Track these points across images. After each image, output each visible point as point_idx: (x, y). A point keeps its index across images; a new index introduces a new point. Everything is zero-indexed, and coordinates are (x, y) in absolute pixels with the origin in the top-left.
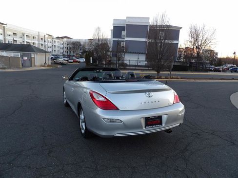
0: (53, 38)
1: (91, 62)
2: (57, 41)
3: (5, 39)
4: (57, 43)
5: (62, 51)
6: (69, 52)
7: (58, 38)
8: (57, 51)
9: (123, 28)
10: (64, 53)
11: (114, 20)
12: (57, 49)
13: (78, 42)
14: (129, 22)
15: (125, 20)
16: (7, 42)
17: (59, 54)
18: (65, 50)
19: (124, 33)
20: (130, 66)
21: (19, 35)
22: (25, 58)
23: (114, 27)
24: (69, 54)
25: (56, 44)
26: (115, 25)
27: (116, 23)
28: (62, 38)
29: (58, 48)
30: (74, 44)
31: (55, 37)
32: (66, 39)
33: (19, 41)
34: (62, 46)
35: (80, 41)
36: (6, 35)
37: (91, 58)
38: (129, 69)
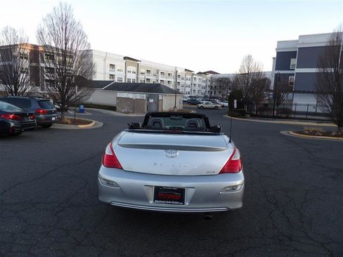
0: (193, 74)
1: (235, 106)
2: (197, 77)
3: (137, 78)
4: (197, 80)
5: (203, 91)
6: (213, 93)
7: (200, 73)
8: (197, 91)
9: (293, 54)
10: (207, 94)
11: (278, 42)
12: (197, 88)
13: (226, 79)
14: (303, 43)
15: (297, 41)
16: (139, 82)
17: (200, 95)
18: (208, 89)
19: (294, 62)
20: (296, 113)
21: (153, 72)
22: (151, 101)
23: (277, 53)
24: (213, 95)
25: (197, 82)
26: (279, 51)
27: (281, 47)
28: (205, 73)
29: (199, 87)
30: (221, 81)
31: (196, 73)
32: (210, 75)
33: (153, 79)
34: (204, 84)
35: (230, 77)
36: (139, 73)
37: (235, 101)
38: (294, 118)
